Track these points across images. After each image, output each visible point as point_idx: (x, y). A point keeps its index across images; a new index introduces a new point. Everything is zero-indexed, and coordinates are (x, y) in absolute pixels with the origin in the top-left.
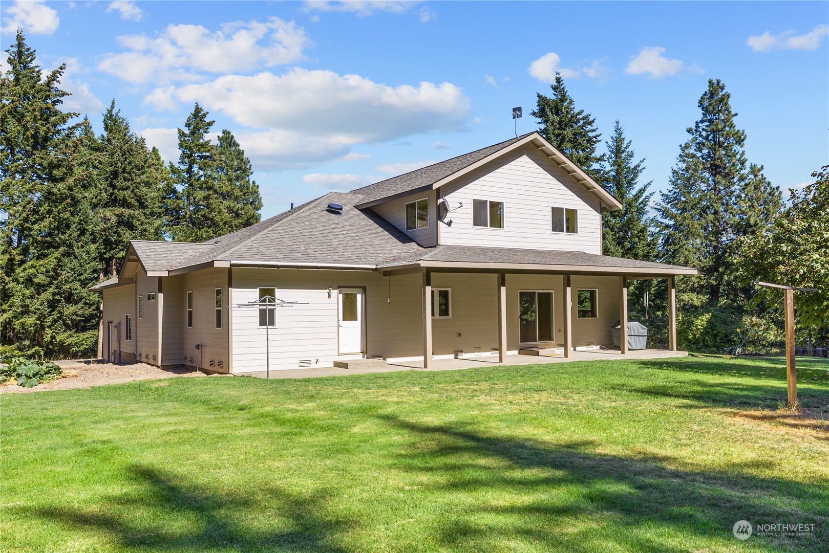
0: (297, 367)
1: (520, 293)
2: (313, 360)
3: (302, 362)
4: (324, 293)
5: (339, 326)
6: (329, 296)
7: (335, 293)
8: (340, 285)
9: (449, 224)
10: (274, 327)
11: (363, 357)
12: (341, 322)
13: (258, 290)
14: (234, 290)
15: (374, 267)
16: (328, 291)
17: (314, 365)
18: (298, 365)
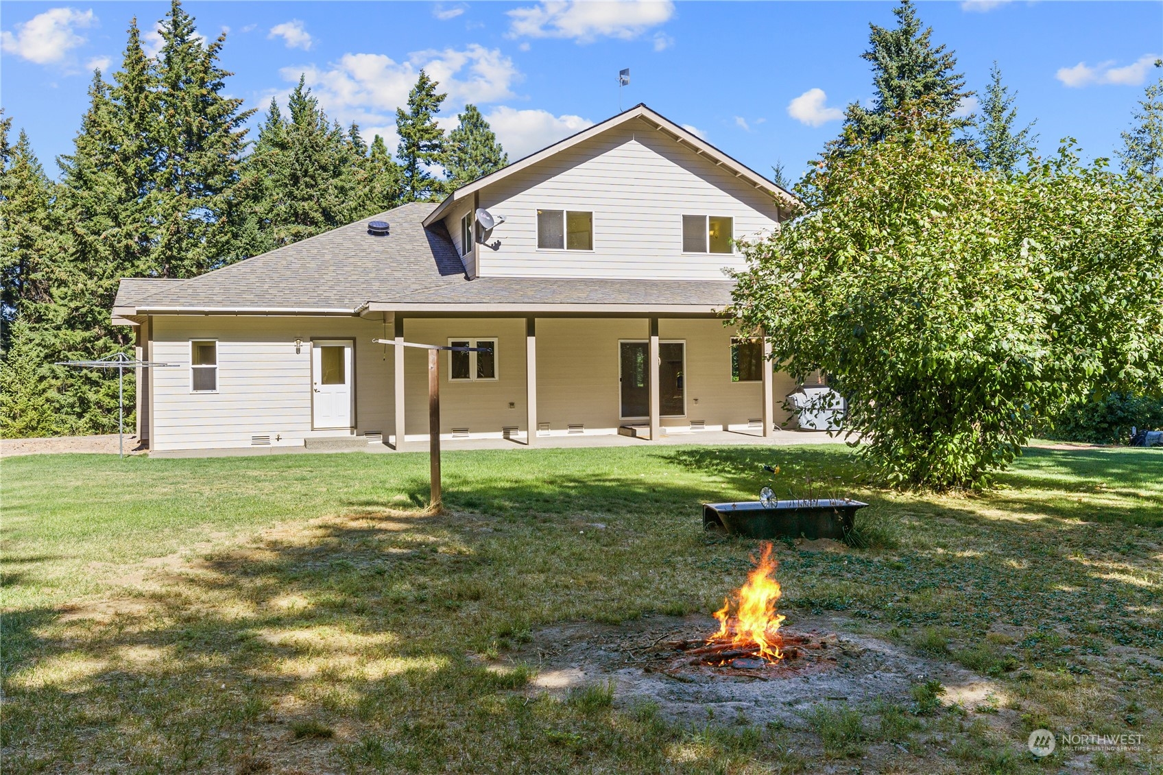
0: (248, 444)
1: (622, 344)
2: (273, 436)
3: (254, 438)
4: (290, 347)
5: (313, 391)
6: (298, 351)
7: (306, 346)
8: (314, 335)
9: (496, 247)
10: (214, 392)
11: (352, 433)
12: (319, 386)
13: (190, 343)
14: (155, 343)
15: (352, 311)
16: (295, 343)
17: (274, 443)
18: (251, 442)
